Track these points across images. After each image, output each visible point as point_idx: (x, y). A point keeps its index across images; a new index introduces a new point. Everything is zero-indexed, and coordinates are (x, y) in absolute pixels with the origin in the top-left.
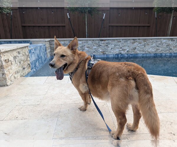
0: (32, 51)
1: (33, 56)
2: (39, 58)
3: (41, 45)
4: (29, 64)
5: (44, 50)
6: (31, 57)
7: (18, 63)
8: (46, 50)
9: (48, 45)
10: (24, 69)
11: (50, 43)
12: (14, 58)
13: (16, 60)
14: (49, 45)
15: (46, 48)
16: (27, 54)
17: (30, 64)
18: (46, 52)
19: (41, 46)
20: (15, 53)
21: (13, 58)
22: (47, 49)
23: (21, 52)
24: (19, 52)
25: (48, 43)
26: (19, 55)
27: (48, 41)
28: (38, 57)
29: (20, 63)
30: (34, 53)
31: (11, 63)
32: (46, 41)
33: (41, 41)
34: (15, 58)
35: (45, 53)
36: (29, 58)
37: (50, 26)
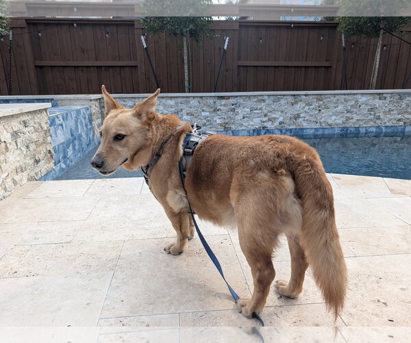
0: (57, 122)
1: (59, 132)
2: (75, 139)
3: (79, 107)
4: (50, 152)
5: (87, 120)
6: (54, 135)
7: (24, 149)
8: (91, 121)
9: (95, 108)
10: (37, 162)
11: (100, 104)
12: (12, 135)
13: (19, 141)
14: (97, 109)
15: (91, 115)
16: (45, 127)
17: (53, 152)
18: (91, 124)
19: (78, 111)
20: (16, 125)
21: (9, 135)
22: (94, 117)
23: (32, 123)
24: (25, 122)
25: (97, 104)
26: (26, 130)
27: (97, 99)
28: (72, 135)
29: (28, 147)
30: (62, 125)
31: (7, 148)
32: (91, 100)
33: (78, 99)
34: (15, 135)
35: (89, 127)
36: (49, 138)
37: (101, 67)
